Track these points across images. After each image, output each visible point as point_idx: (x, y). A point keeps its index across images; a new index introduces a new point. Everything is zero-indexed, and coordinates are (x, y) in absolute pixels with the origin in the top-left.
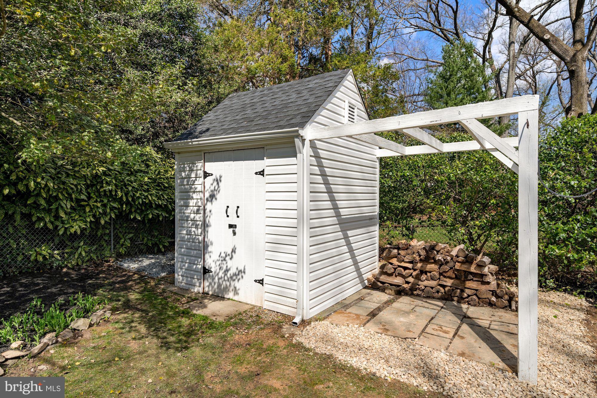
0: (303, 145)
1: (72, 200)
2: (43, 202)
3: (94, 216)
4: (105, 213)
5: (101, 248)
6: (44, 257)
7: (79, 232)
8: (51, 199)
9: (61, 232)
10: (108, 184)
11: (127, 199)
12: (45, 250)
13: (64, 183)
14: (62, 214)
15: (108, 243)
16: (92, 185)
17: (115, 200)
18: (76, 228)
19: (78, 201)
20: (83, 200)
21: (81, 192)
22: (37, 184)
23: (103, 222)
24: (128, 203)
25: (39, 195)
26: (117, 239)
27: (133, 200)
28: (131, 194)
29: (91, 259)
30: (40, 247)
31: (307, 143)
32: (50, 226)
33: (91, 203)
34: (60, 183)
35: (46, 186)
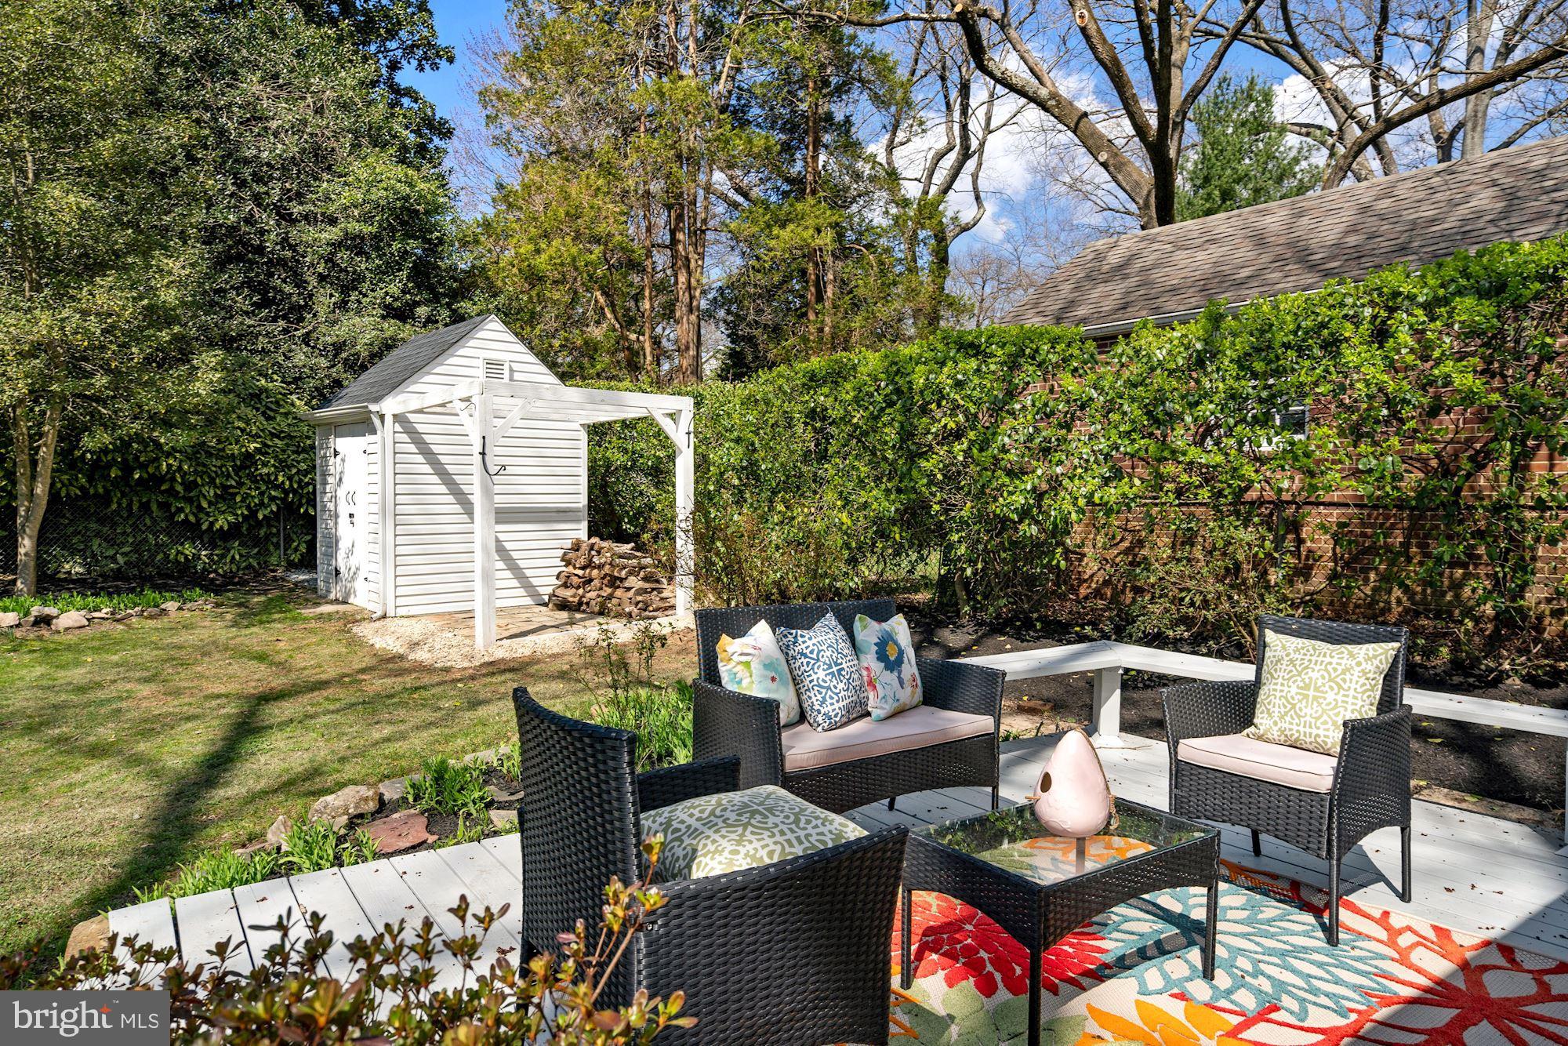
0: (383, 422)
1: (215, 487)
2: (179, 488)
3: (248, 507)
4: (262, 504)
5: (264, 553)
6: (186, 556)
7: (226, 527)
8: (190, 486)
9: (204, 527)
10: (265, 465)
11: (291, 485)
12: (189, 550)
13: (204, 465)
14: (205, 505)
15: (277, 546)
16: (243, 467)
17: (276, 487)
18: (221, 523)
19: (225, 488)
20: (231, 487)
21: (229, 476)
22: (169, 466)
23: (261, 517)
24: (295, 492)
25: (173, 479)
26: (288, 540)
27: (300, 486)
28: (296, 478)
29: (249, 566)
30: (182, 544)
31: (389, 419)
32: (192, 518)
33: (244, 490)
34: (198, 464)
35: (180, 468)
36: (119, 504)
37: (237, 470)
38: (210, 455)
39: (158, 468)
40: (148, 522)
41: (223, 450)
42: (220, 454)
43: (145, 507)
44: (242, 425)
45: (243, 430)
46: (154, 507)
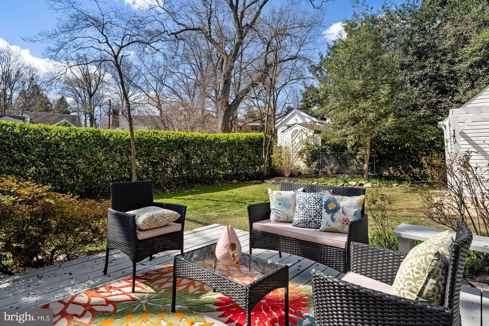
1: (423, 151)
2: (411, 152)
8: (415, 151)
13: (418, 145)
16: (431, 145)
19: (426, 151)
20: (428, 151)
21: (426, 148)
22: (408, 145)
32: (417, 161)
34: (416, 145)
35: (411, 146)
36: (397, 157)
37: (429, 146)
38: (420, 142)
39: (405, 146)
40: (405, 161)
41: (424, 140)
42: (423, 141)
43: (404, 157)
44: (430, 132)
45: (430, 134)
46: (406, 157)
